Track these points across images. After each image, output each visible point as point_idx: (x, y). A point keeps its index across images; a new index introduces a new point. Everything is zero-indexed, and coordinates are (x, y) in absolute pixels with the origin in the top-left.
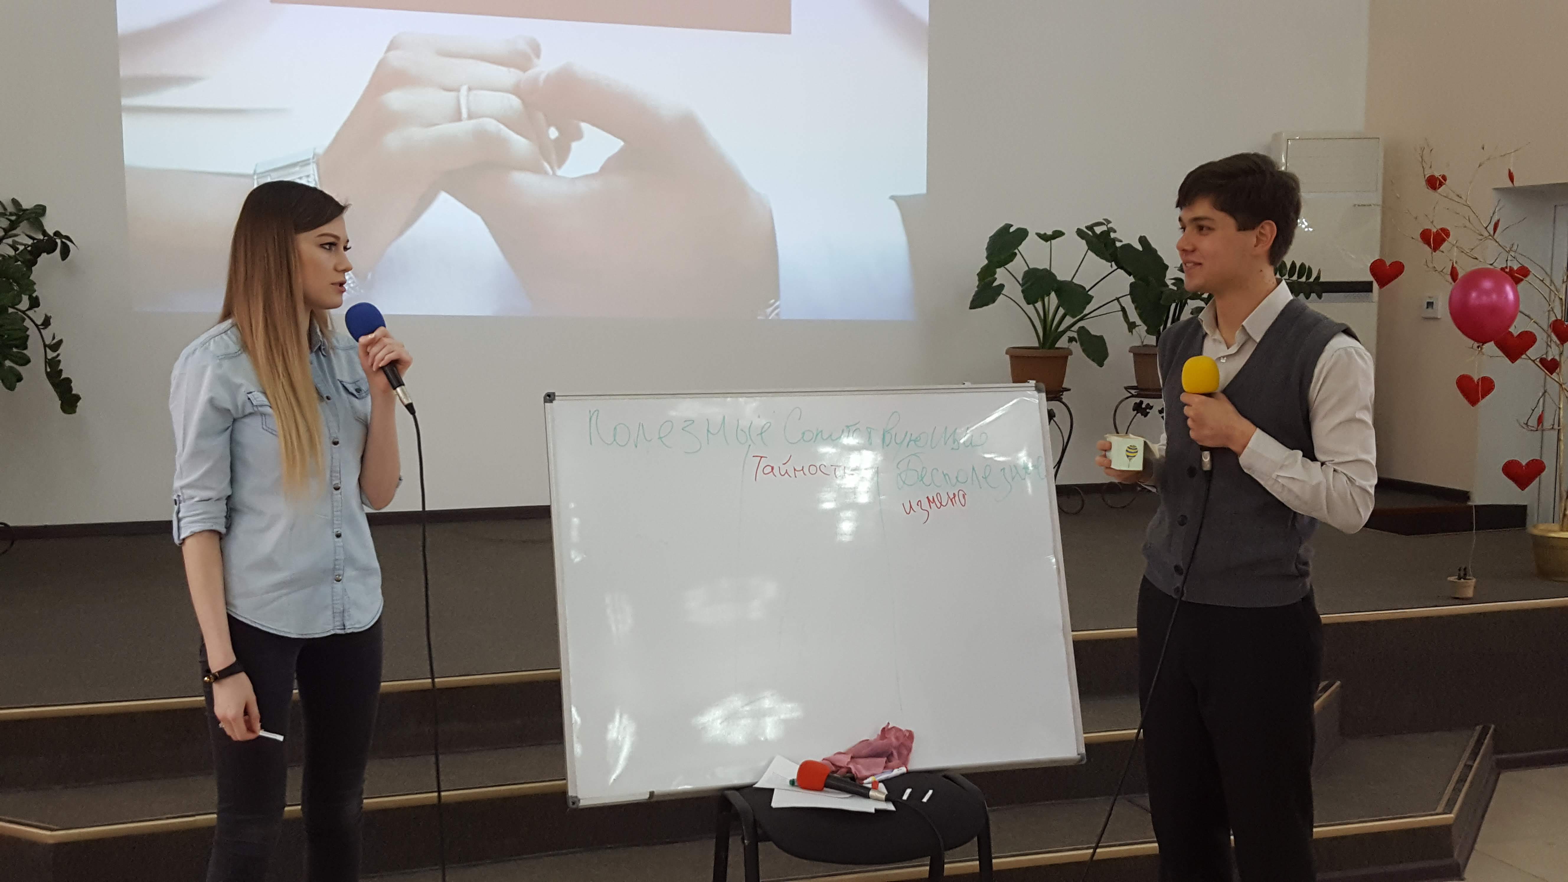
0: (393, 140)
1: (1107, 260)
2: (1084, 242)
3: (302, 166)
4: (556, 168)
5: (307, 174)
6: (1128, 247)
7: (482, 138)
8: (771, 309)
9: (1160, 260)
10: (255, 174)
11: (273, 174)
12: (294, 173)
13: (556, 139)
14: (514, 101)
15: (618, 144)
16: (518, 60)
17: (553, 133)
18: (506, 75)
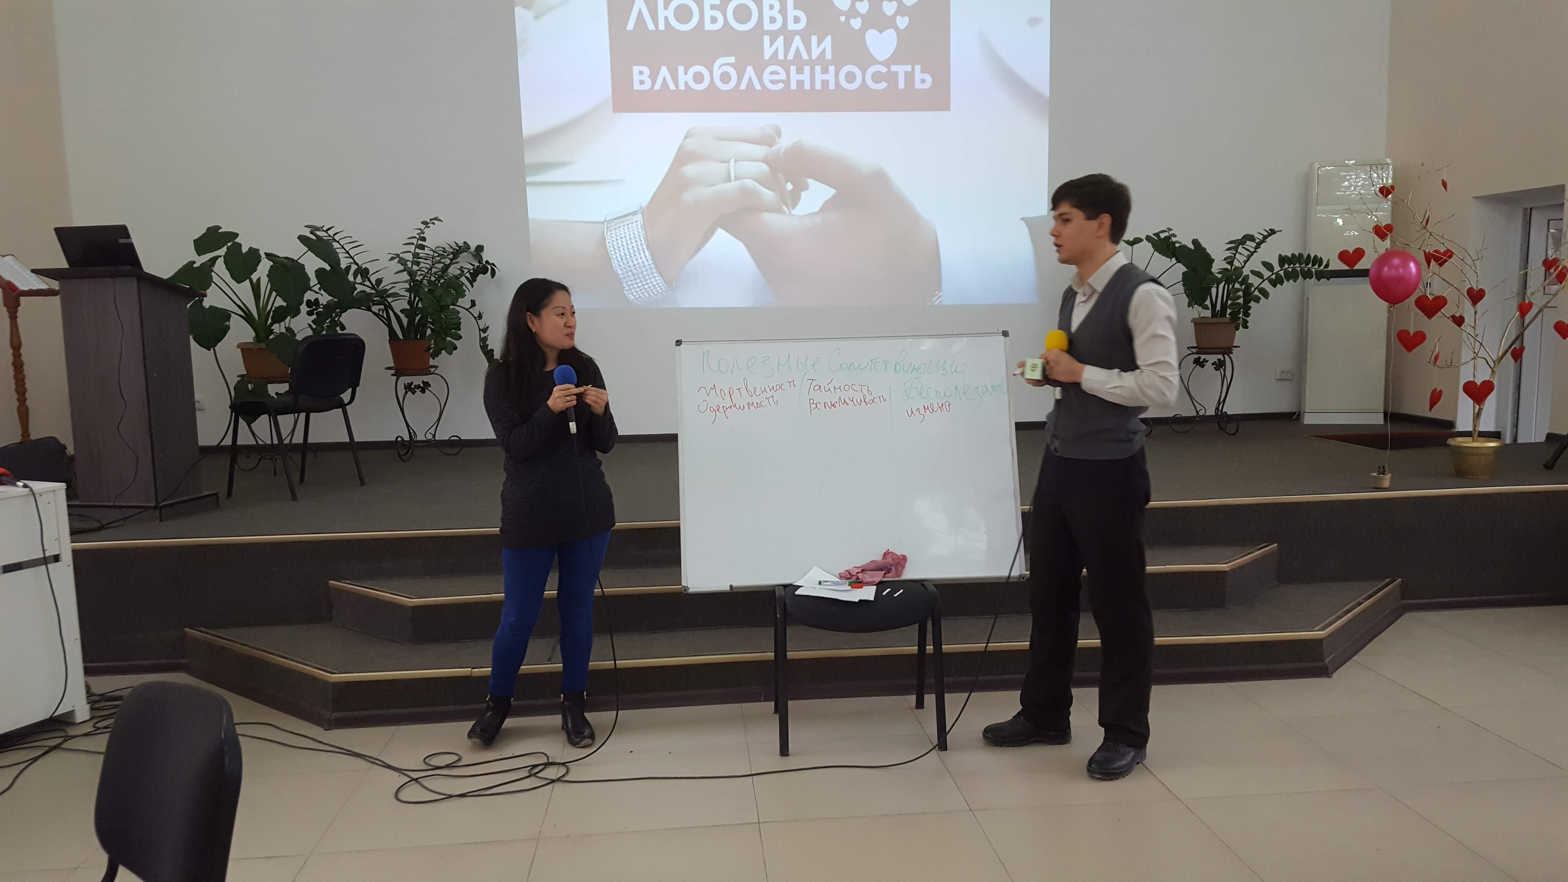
0: (688, 196)
1: (1168, 257)
2: (1150, 244)
3: (634, 216)
4: (791, 208)
5: (635, 220)
6: (1185, 246)
7: (744, 192)
8: (936, 297)
9: (1208, 255)
10: (605, 221)
11: (616, 221)
12: (628, 220)
13: (791, 190)
14: (764, 167)
15: (832, 192)
16: (768, 139)
17: (789, 187)
18: (759, 151)
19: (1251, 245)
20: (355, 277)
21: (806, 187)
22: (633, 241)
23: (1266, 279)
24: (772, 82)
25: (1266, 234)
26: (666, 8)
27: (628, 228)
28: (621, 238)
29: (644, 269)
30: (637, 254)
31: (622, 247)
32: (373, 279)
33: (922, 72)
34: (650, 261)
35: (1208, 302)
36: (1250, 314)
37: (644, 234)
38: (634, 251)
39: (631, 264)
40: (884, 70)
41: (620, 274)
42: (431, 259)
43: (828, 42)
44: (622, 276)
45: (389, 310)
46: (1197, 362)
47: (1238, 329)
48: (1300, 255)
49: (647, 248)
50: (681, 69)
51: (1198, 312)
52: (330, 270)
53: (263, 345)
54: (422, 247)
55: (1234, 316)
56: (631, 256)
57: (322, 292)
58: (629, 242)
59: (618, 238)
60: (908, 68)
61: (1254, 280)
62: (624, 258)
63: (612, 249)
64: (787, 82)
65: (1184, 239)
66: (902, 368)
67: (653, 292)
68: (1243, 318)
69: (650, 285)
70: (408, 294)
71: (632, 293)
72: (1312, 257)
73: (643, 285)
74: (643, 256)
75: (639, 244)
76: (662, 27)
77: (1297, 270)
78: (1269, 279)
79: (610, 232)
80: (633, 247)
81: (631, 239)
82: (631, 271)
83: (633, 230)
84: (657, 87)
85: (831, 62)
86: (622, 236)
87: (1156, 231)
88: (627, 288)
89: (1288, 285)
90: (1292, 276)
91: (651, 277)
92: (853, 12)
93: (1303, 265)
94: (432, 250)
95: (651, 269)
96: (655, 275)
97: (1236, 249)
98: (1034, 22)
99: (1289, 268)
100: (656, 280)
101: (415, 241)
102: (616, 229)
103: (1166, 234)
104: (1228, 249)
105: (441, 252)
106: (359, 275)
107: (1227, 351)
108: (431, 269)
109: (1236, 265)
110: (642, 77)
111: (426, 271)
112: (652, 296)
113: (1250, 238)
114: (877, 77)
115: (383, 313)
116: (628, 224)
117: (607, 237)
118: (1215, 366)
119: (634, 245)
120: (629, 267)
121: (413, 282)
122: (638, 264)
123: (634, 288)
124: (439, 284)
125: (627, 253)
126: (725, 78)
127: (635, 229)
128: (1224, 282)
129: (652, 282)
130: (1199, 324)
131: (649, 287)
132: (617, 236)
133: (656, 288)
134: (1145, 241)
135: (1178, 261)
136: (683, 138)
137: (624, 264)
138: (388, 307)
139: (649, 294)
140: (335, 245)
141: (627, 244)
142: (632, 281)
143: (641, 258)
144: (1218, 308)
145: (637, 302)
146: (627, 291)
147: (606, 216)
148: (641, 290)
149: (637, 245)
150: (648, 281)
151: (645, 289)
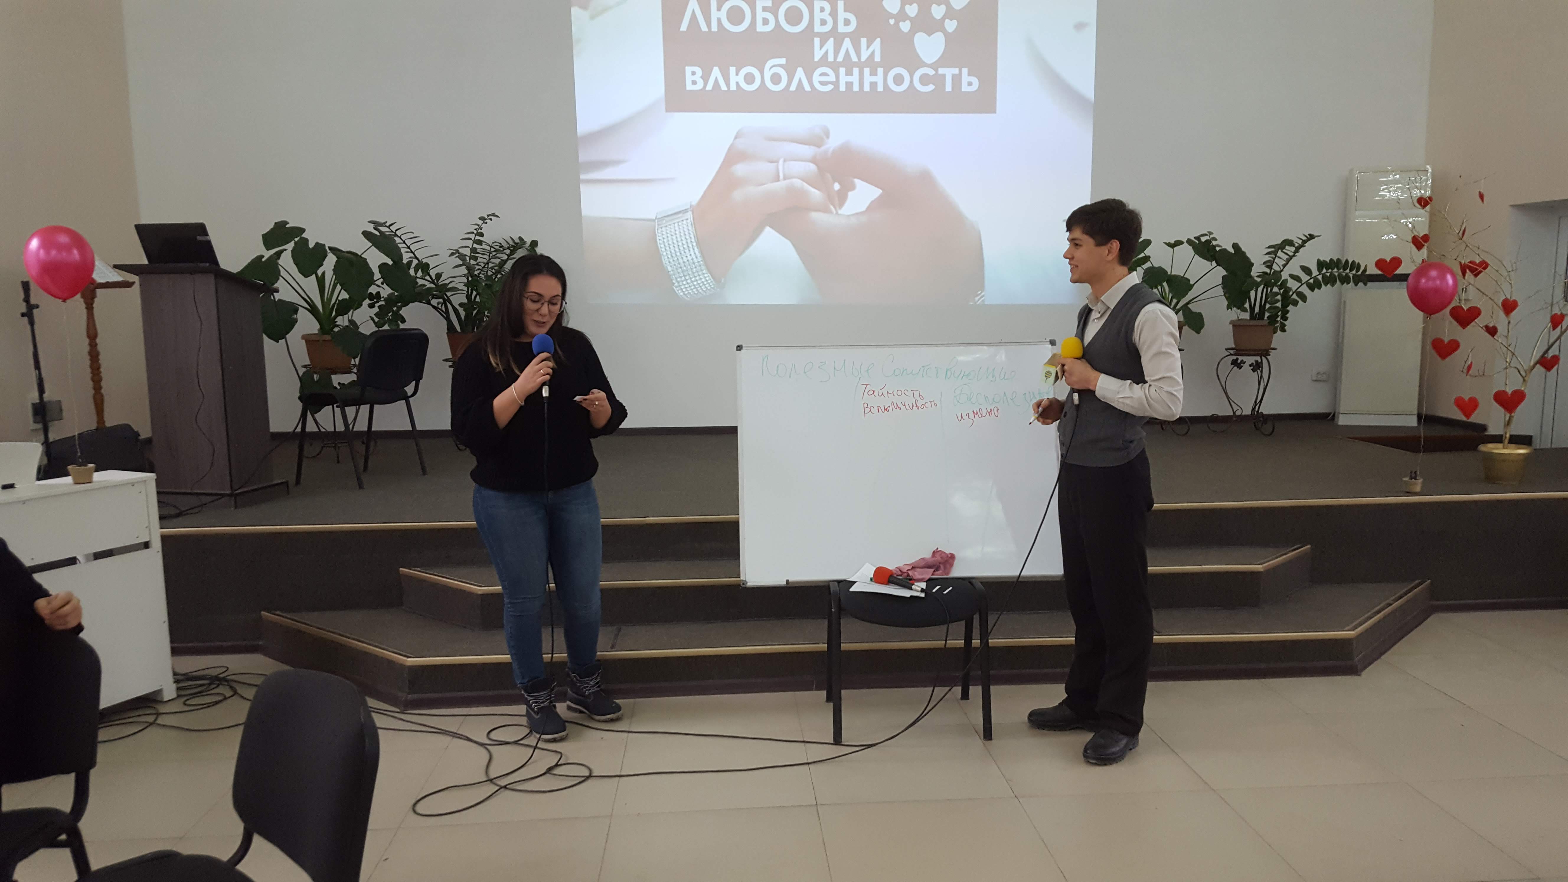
0: (738, 195)
1: (1208, 260)
2: (1191, 248)
3: (684, 213)
4: (838, 208)
5: (686, 218)
6: (1225, 250)
7: (792, 191)
8: (979, 297)
9: (1248, 259)
10: (656, 218)
11: (666, 219)
12: (679, 218)
13: (839, 190)
14: (813, 167)
15: (879, 192)
16: (816, 141)
17: (837, 186)
18: (808, 151)
19: (1290, 250)
20: (416, 272)
21: (853, 187)
22: (683, 238)
23: (1304, 284)
24: (823, 83)
25: (1304, 238)
26: (719, 9)
27: (679, 225)
28: (672, 235)
29: (694, 266)
30: (687, 251)
31: (672, 244)
32: (433, 273)
33: (969, 75)
34: (699, 258)
35: (1247, 305)
36: (1287, 318)
37: (694, 232)
38: (684, 248)
39: (681, 261)
40: (931, 72)
41: (670, 270)
42: (488, 254)
43: (877, 44)
44: (672, 272)
45: (448, 304)
46: (1235, 363)
47: (1275, 332)
48: (1338, 260)
49: (697, 244)
50: (733, 70)
51: (1236, 314)
52: (392, 265)
53: (328, 337)
54: (480, 243)
55: (1272, 319)
56: (681, 254)
57: (385, 286)
58: (679, 240)
59: (668, 235)
60: (956, 71)
61: (1293, 285)
62: (674, 255)
63: (662, 246)
64: (836, 84)
65: (1225, 243)
66: (953, 374)
67: (702, 289)
68: (1281, 322)
69: (699, 282)
70: (465, 288)
71: (682, 289)
72: (1350, 263)
73: (692, 282)
74: (692, 253)
75: (689, 241)
76: (714, 28)
77: (1335, 276)
78: (1307, 283)
79: (660, 229)
80: (683, 244)
81: (681, 236)
82: (681, 268)
83: (684, 227)
84: (709, 87)
85: (879, 65)
86: (673, 234)
87: (1197, 235)
88: (676, 284)
89: (1326, 289)
90: (1330, 280)
91: (700, 274)
92: (902, 16)
93: (1341, 270)
94: (489, 245)
95: (700, 266)
96: (704, 272)
97: (1275, 253)
98: (1080, 26)
99: (1327, 272)
100: (705, 277)
101: (472, 236)
102: (666, 226)
103: (1207, 238)
104: (1267, 254)
105: (497, 248)
106: (420, 270)
107: (1265, 353)
108: (488, 263)
109: (1275, 269)
110: (694, 78)
111: (483, 265)
112: (700, 292)
113: (1288, 242)
114: (924, 80)
115: (442, 306)
116: (678, 222)
117: (657, 234)
118: (1252, 368)
119: (684, 242)
120: (679, 264)
121: (472, 277)
122: (688, 260)
123: (684, 285)
124: (497, 279)
125: (677, 250)
126: (776, 79)
127: (686, 226)
128: (1262, 286)
129: (701, 279)
130: (1237, 326)
131: (699, 284)
132: (667, 233)
133: (704, 285)
134: (1186, 244)
135: (1218, 264)
136: (733, 138)
137: (673, 261)
138: (447, 300)
139: (697, 290)
140: (398, 240)
141: (677, 241)
142: (681, 277)
143: (691, 255)
144: (1257, 310)
145: (686, 298)
146: (676, 287)
147: (657, 213)
148: (690, 286)
149: (687, 243)
150: (697, 278)
151: (694, 285)
